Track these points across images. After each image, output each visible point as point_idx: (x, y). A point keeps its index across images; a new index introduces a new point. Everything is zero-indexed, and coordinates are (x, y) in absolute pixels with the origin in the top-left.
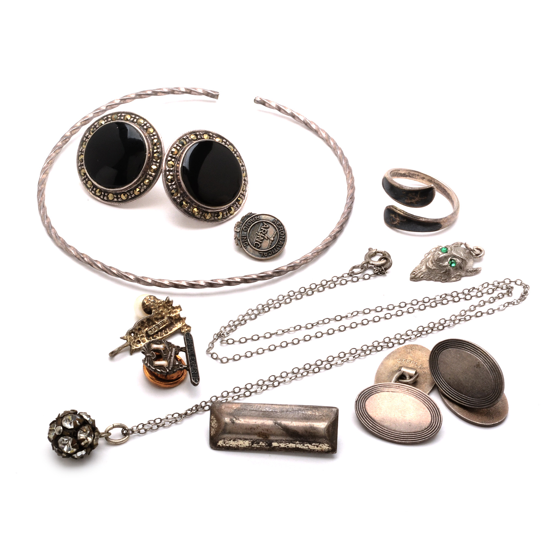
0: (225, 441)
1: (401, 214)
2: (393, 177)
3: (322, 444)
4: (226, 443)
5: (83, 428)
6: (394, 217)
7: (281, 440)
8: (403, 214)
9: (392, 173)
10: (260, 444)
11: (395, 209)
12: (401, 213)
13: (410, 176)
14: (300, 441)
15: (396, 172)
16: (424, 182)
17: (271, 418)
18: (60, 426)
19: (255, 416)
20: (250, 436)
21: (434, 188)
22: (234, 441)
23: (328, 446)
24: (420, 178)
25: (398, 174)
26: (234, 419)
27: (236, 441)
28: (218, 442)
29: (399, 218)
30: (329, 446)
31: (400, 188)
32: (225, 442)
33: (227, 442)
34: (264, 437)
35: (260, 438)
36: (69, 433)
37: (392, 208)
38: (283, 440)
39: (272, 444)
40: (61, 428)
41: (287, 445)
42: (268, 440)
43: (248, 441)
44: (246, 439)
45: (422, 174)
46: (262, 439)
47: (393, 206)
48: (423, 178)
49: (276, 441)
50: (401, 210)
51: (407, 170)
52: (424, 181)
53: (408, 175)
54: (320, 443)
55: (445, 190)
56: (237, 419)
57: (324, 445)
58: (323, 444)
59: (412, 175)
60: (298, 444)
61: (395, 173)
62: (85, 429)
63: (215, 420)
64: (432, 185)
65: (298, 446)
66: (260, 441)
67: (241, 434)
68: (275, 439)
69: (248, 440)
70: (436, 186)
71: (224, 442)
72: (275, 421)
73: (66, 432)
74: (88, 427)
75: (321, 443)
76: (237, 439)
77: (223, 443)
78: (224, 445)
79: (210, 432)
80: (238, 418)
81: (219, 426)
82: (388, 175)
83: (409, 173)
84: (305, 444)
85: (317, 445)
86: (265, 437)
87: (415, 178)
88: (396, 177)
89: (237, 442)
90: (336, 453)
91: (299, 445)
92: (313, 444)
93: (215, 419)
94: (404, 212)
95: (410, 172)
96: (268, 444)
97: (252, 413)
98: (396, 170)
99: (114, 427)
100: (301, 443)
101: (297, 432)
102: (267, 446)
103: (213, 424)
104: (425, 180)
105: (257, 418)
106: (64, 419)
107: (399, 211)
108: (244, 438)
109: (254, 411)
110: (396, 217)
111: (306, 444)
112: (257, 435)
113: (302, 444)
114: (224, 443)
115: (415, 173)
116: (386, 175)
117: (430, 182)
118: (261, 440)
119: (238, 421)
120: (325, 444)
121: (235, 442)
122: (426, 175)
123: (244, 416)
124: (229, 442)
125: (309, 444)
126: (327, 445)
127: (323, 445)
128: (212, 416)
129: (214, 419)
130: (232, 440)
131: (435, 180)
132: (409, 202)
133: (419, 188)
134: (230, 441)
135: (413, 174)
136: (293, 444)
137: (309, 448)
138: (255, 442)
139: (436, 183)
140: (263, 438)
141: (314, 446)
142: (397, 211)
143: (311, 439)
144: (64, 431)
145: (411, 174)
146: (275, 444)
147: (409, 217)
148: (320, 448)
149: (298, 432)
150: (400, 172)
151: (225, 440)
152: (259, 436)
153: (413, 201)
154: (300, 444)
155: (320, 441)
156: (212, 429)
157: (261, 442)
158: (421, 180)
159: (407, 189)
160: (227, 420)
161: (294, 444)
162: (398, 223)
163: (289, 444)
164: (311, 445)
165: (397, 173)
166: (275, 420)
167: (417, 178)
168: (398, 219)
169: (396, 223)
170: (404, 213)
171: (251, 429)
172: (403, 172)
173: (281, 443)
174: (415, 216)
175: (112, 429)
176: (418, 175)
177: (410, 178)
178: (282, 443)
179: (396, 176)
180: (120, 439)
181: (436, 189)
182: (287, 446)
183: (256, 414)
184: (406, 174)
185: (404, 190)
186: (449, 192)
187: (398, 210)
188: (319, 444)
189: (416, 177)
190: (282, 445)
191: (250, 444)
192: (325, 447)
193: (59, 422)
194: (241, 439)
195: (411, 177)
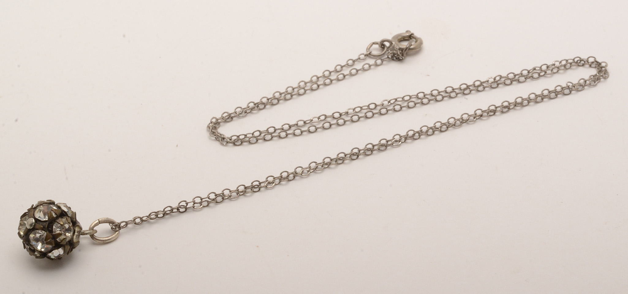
5: (60, 220)
18: (32, 218)
36: (42, 226)
40: (34, 221)
62: (62, 221)
73: (38, 225)
74: (67, 219)
99: (100, 222)
106: (37, 210)
144: (36, 224)
175: (98, 225)
180: (109, 236)
193: (32, 213)
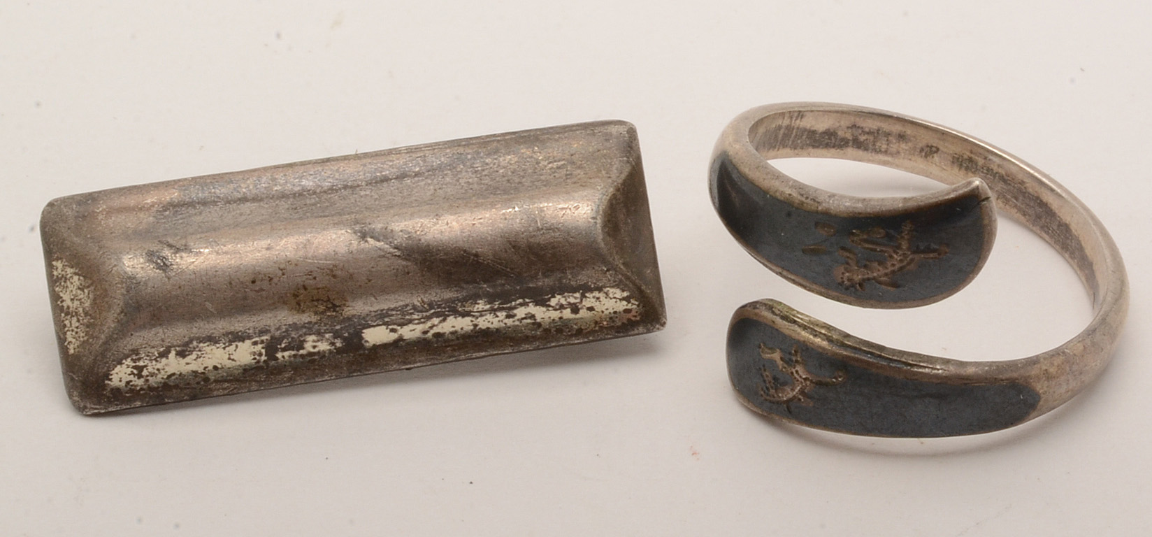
0: (141, 363)
1: (820, 347)
2: (772, 153)
3: (596, 294)
4: (145, 373)
6: (780, 363)
7: (402, 310)
8: (825, 344)
9: (761, 130)
10: (308, 347)
11: (785, 318)
12: (818, 340)
13: (858, 144)
14: (491, 298)
15: (786, 122)
16: (934, 170)
17: (336, 219)
19: (259, 223)
20: (254, 318)
21: (987, 198)
22: (182, 354)
23: (623, 299)
24: (915, 148)
25: (798, 137)
26: (167, 253)
27: (191, 353)
28: (107, 376)
29: (804, 364)
30: (627, 299)
31: (802, 203)
32: (140, 369)
33: (152, 367)
34: (322, 308)
35: (306, 318)
37: (766, 314)
38: (414, 307)
39: (361, 338)
41: (435, 330)
42: (339, 323)
43: (248, 342)
44: (238, 337)
45: (922, 131)
46: (314, 319)
47: (770, 305)
48: (929, 151)
49: (382, 318)
50: (817, 324)
51: (843, 112)
52: (936, 164)
53: (849, 136)
54: (585, 289)
55: (1043, 204)
56: (178, 250)
57: (607, 294)
58: (600, 289)
59: (871, 138)
60: (482, 313)
61: (780, 127)
63: (76, 278)
64: (977, 182)
65: (483, 323)
66: (305, 334)
67: (213, 315)
68: (376, 307)
69: (249, 337)
70: (1000, 186)
71: (134, 367)
72: (357, 228)
75: (591, 290)
76: (195, 343)
77: (132, 373)
78: (140, 382)
79: (62, 340)
80: (183, 242)
81: (101, 301)
82: (736, 141)
83: (854, 126)
84: (515, 308)
85: (572, 300)
86: (329, 309)
87: (886, 152)
88: (788, 150)
89: (198, 357)
90: (663, 324)
91: (490, 317)
92: (553, 302)
93: (76, 274)
94: (829, 332)
95: (861, 122)
96: (344, 339)
97: (241, 214)
98: (783, 114)
100: (496, 305)
101: (469, 253)
102: (339, 351)
103: (66, 297)
104: (936, 158)
105: (273, 229)
107: (805, 328)
108: (227, 334)
109: (248, 204)
110: (789, 362)
111: (521, 305)
112: (285, 303)
113: (500, 309)
114: (140, 376)
115: (886, 126)
116: (731, 139)
117: (967, 169)
118: (309, 329)
119: (184, 255)
120: (611, 290)
121: (188, 359)
122: (944, 133)
123: (211, 233)
124: (159, 366)
125: (537, 304)
126: (618, 293)
127: (601, 295)
128: (58, 264)
129: (69, 270)
130: (172, 354)
131: (990, 157)
132: (858, 278)
133: (905, 200)
134: (164, 360)
135: (876, 134)
136: (460, 319)
137: (539, 325)
138: (280, 340)
139: (994, 175)
140: (316, 313)
141: (562, 307)
142: (796, 328)
143: (545, 275)
145: (864, 132)
146: (376, 336)
147: (858, 360)
148: (590, 314)
149: (476, 255)
150: (808, 123)
151: (139, 359)
152: (299, 308)
153: (878, 272)
154: (492, 311)
155: (582, 278)
156: (67, 322)
157: (311, 338)
158: (920, 163)
159: (842, 208)
160: (133, 264)
161: (468, 319)
162: (802, 392)
163: (444, 320)
164: (544, 309)
165: (789, 128)
166: (356, 222)
167: (898, 152)
168: (801, 372)
169: (791, 395)
170: (830, 340)
171: (253, 282)
172: (821, 125)
173: (402, 325)
174: (894, 351)
176: (902, 137)
177: (860, 153)
178: (410, 321)
179: (785, 146)
181: (995, 205)
182: (432, 332)
183: (263, 212)
184: (840, 133)
185: (827, 214)
186: (1065, 216)
187: (800, 326)
188: (583, 296)
189: (894, 147)
190: (410, 332)
191: (260, 355)
192: (611, 302)
194: (212, 340)
195: (866, 149)
